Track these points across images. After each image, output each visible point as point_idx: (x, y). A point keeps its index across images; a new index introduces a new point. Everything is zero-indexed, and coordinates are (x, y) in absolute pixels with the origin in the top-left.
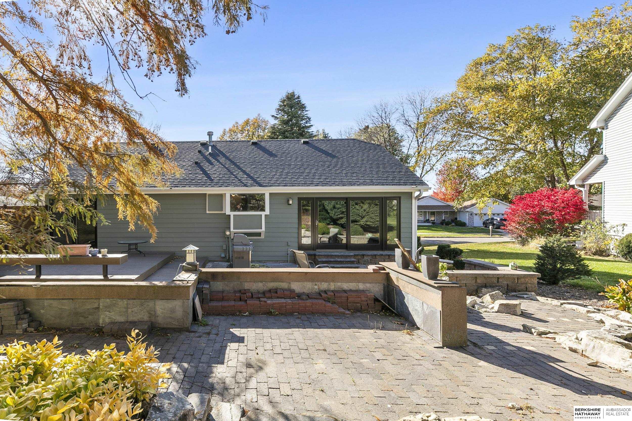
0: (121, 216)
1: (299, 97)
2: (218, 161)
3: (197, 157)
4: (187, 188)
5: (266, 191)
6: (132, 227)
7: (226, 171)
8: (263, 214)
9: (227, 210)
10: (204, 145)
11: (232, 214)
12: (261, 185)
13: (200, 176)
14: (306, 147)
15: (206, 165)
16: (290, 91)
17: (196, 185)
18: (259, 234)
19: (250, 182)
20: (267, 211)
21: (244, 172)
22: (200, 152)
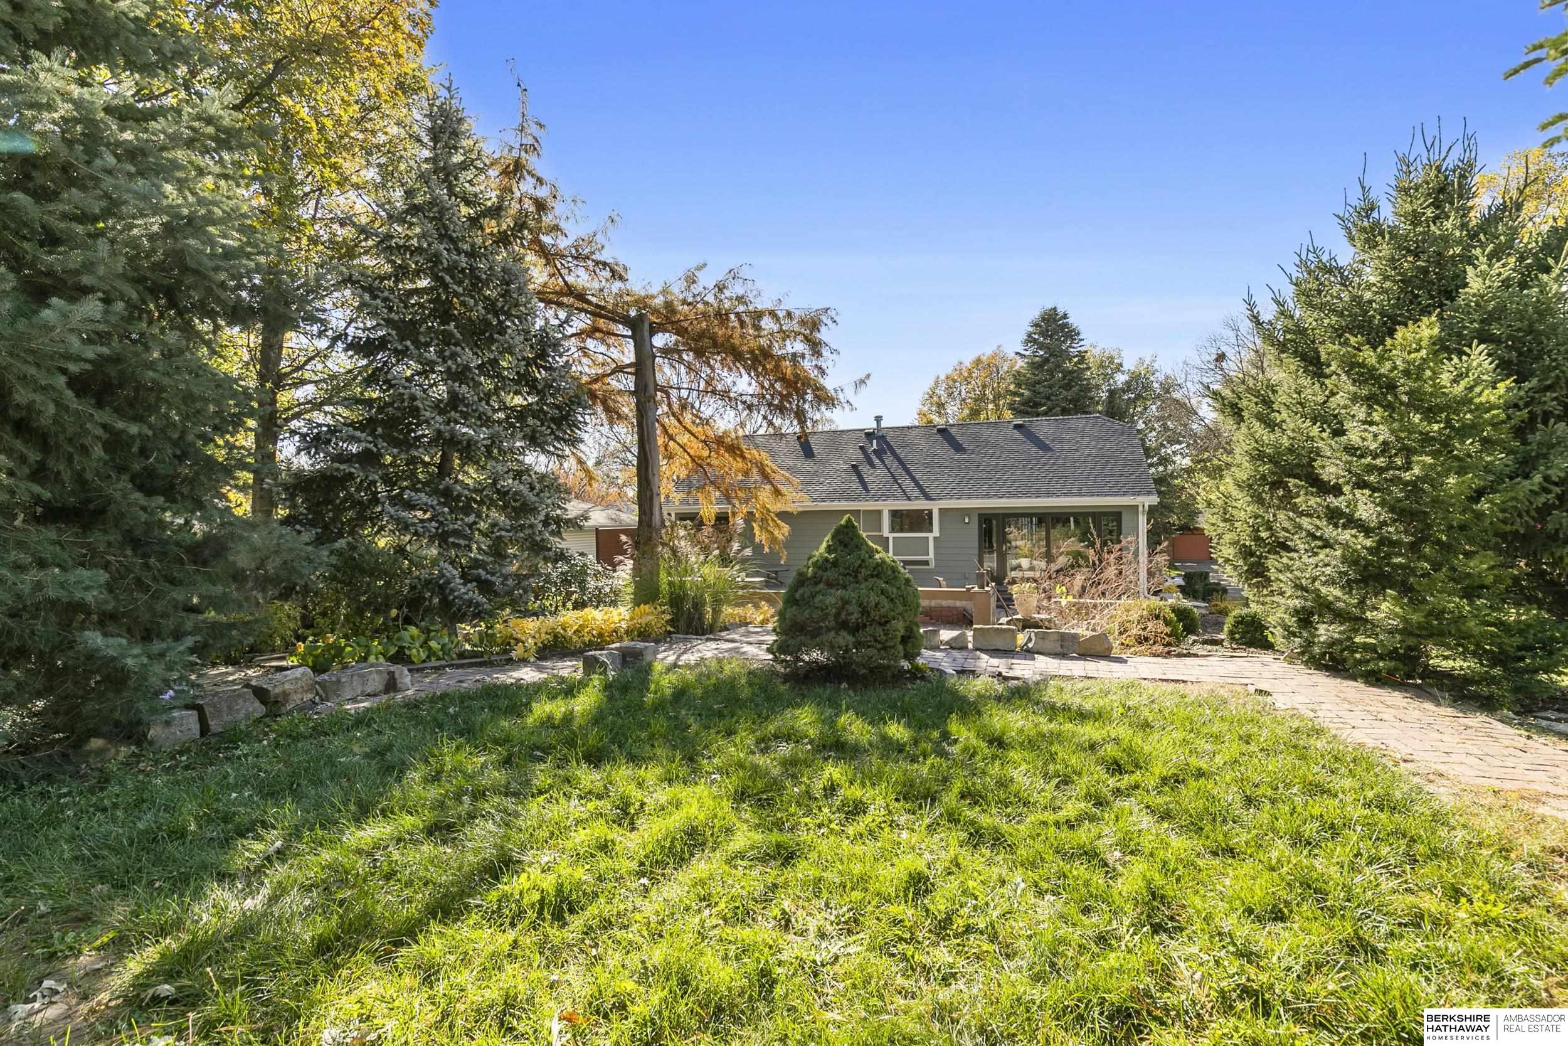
0: (757, 540)
1: (1065, 316)
2: (883, 462)
3: (856, 457)
4: (836, 503)
5: (935, 507)
6: (767, 550)
7: (889, 477)
8: (931, 536)
9: (886, 532)
10: (870, 435)
11: (891, 536)
12: (928, 497)
13: (856, 486)
14: (1016, 434)
15: (865, 470)
16: (1049, 306)
17: (848, 499)
18: (926, 563)
19: (917, 493)
20: (936, 532)
21: (913, 479)
22: (861, 448)
